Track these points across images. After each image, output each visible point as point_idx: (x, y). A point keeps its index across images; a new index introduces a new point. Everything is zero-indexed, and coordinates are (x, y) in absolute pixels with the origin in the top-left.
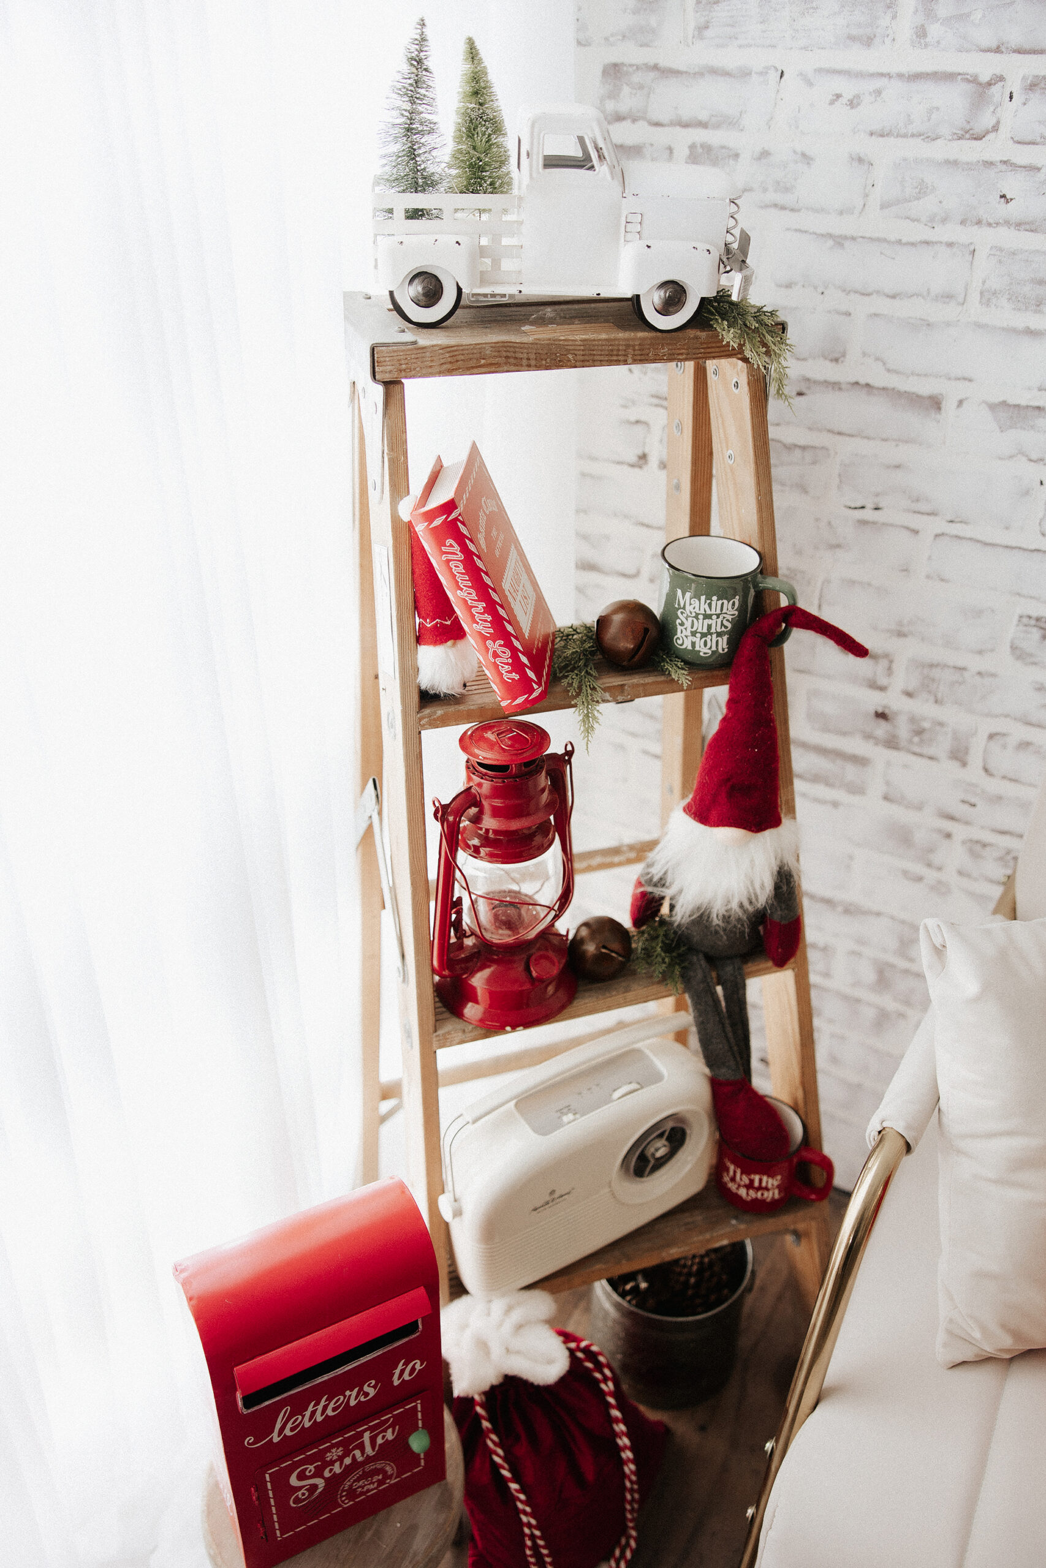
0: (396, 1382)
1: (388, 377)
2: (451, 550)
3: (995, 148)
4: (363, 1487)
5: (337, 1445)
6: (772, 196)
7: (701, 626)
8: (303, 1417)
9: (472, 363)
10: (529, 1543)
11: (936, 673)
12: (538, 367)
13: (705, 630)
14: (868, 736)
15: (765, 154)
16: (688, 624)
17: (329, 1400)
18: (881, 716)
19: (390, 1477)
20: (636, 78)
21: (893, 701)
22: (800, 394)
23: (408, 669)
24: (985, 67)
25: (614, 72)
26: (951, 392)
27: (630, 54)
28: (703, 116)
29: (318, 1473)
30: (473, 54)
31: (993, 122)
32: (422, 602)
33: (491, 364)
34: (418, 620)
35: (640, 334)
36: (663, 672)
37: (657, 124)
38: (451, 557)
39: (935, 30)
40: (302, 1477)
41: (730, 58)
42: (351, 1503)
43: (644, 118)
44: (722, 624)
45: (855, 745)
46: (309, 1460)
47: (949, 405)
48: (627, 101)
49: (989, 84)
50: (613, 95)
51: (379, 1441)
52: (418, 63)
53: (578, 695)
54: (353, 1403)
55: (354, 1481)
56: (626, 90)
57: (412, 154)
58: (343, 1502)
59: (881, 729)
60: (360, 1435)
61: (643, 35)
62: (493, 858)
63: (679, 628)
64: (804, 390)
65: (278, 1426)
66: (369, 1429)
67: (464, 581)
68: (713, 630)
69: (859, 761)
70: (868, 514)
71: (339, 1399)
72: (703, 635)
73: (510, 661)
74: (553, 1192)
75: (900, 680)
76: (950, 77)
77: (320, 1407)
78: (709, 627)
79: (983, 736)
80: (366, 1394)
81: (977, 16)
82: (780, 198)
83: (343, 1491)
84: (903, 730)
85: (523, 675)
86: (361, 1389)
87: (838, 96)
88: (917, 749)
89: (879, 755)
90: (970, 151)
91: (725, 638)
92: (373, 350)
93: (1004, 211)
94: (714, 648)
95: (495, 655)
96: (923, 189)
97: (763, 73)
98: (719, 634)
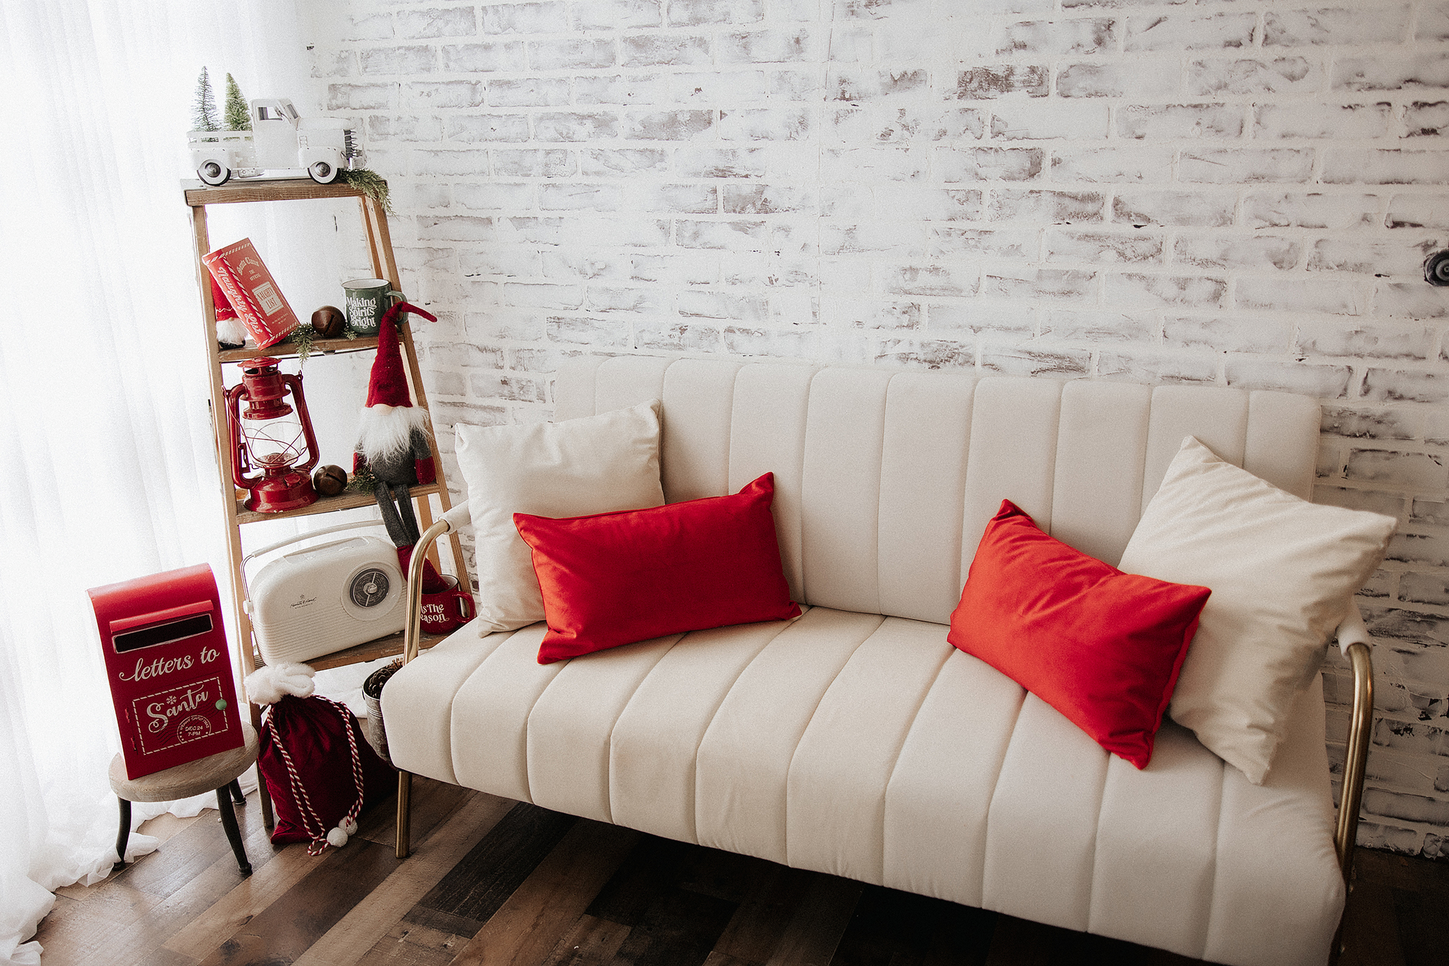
0: (203, 662)
1: (194, 204)
2: (222, 272)
3: (484, 109)
4: (192, 732)
5: (173, 694)
6: (405, 136)
7: (360, 313)
8: (151, 668)
9: (234, 198)
10: (293, 784)
11: (521, 354)
12: (266, 200)
13: (362, 315)
14: (501, 396)
15: (399, 118)
16: (354, 314)
17: (165, 661)
18: (504, 382)
19: (208, 730)
20: (343, 89)
21: (507, 373)
22: (435, 224)
23: (212, 333)
24: (473, 78)
25: (333, 87)
26: (495, 215)
27: (338, 80)
28: (372, 104)
29: (163, 712)
30: (230, 79)
31: (481, 99)
32: (217, 301)
33: (243, 199)
34: (217, 310)
35: (315, 186)
36: (345, 337)
37: (354, 109)
38: (223, 275)
39: (451, 64)
40: (153, 710)
41: (378, 79)
42: (186, 742)
43: (349, 107)
44: (370, 312)
45: (497, 402)
46: (158, 700)
47: (495, 220)
48: (340, 100)
49: (476, 84)
50: (334, 97)
51: (198, 700)
52: (205, 84)
53: (299, 345)
54: (179, 668)
55: (186, 725)
56: (340, 95)
57: (206, 118)
58: (181, 739)
59: (506, 390)
60: (185, 691)
61: (342, 72)
62: (260, 417)
63: (351, 316)
64: (437, 222)
65: (137, 670)
66: (193, 689)
67: (231, 285)
68: (366, 315)
69: (501, 410)
70: (475, 278)
71: (170, 663)
72: (362, 318)
73: (257, 323)
74: (302, 596)
75: (508, 362)
76: (461, 82)
77: (160, 664)
78: (363, 313)
79: (548, 383)
80: (187, 665)
81: (465, 58)
82: (410, 137)
83: (180, 731)
84: (515, 389)
85: (265, 330)
86: (182, 660)
87: (423, 92)
88: (523, 398)
89: (508, 404)
90: (475, 111)
91: (373, 318)
92: (185, 192)
93: (493, 135)
94: (369, 324)
95: (250, 321)
96: (463, 129)
97: (392, 85)
98: (370, 317)
